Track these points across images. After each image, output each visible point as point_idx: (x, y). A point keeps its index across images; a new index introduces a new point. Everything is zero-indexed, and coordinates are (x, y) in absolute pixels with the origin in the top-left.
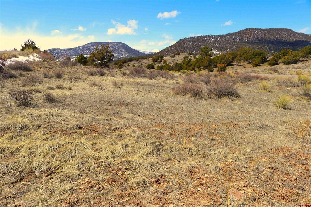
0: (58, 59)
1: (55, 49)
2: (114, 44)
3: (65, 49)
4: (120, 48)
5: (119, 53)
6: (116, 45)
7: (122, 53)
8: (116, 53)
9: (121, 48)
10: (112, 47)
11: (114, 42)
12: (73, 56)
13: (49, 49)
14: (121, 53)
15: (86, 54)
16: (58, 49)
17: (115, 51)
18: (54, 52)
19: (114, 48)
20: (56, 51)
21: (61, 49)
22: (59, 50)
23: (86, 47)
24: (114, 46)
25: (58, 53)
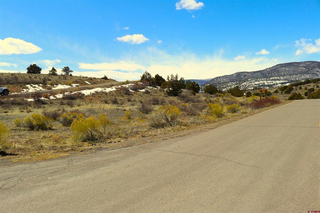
0: (244, 82)
1: (242, 73)
2: (307, 63)
3: (251, 72)
4: (314, 67)
5: (313, 74)
6: (309, 64)
7: (318, 73)
8: (310, 74)
9: (316, 67)
10: (304, 67)
11: (307, 62)
12: (259, 79)
13: (236, 73)
14: (315, 74)
15: (274, 77)
16: (244, 72)
17: (308, 71)
18: (241, 76)
19: (307, 68)
20: (243, 74)
21: (248, 73)
22: (246, 73)
23: (275, 69)
24: (308, 66)
25: (245, 76)
